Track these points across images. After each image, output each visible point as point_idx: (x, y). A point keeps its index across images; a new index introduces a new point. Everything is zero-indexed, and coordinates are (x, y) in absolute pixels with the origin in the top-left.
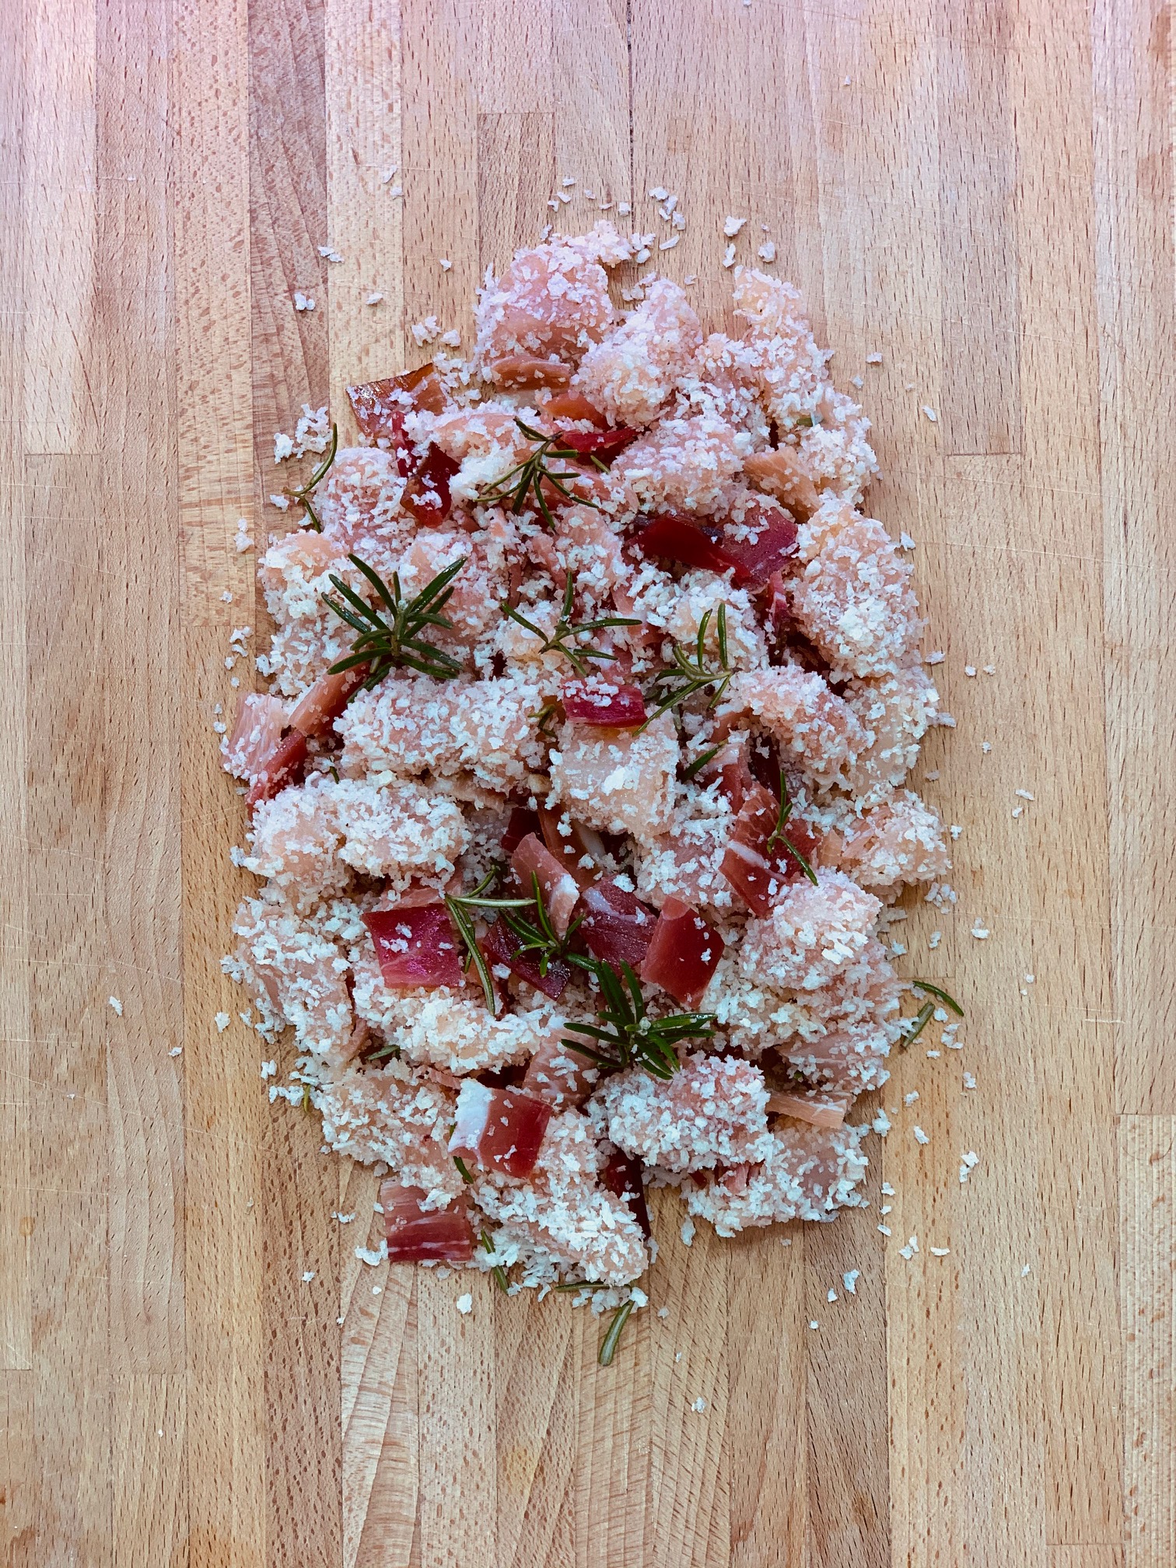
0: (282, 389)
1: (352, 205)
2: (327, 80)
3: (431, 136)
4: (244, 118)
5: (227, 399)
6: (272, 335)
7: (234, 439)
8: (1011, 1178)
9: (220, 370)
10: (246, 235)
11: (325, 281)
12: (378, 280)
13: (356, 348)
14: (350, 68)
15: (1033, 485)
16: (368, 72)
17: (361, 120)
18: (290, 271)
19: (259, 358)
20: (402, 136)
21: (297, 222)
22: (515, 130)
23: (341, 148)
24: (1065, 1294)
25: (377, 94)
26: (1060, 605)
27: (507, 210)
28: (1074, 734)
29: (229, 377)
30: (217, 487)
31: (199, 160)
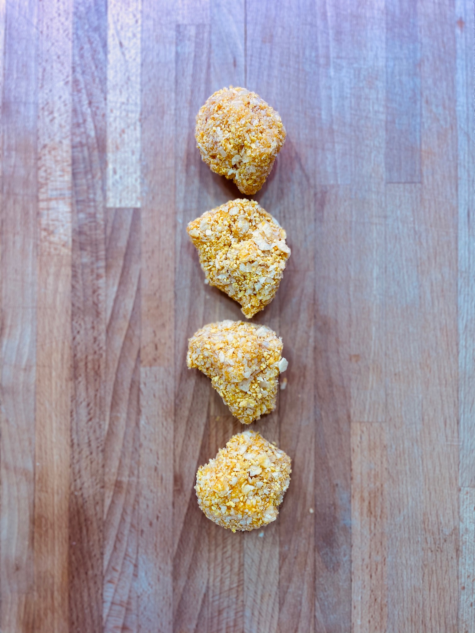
0: (85, 149)
2: (109, 9)
3: (155, 34)
4: (71, 26)
6: (82, 123)
7: (63, 170)
9: (57, 139)
10: (70, 79)
11: (106, 99)
14: (119, 4)
15: (426, 197)
17: (123, 27)
18: (90, 95)
19: (74, 134)
20: (142, 34)
22: (192, 31)
23: (114, 39)
24: (434, 568)
25: (131, 16)
26: (438, 252)
30: (55, 193)
31: (50, 44)
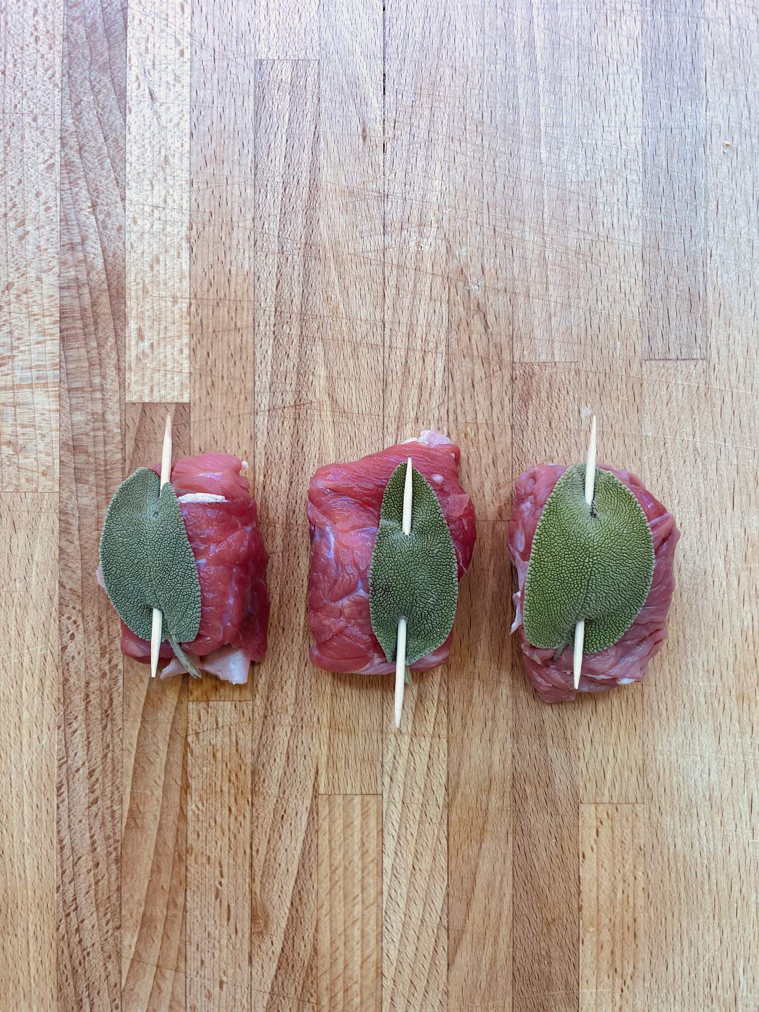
0: (86, 290)
1: (147, 134)
2: (129, 29)
3: (215, 77)
4: (58, 61)
5: (38, 298)
6: (79, 244)
7: (43, 332)
8: (686, 972)
9: (32, 274)
10: (57, 158)
11: (123, 199)
12: (169, 201)
13: (148, 258)
14: (149, 20)
15: (716, 386)
16: (165, 22)
17: (157, 63)
18: (94, 192)
19: (64, 263)
20: (191, 76)
21: (100, 149)
22: (286, 76)
23: (139, 86)
25: (171, 43)
26: (737, 489)
27: (278, 142)
28: (747, 598)
29: (39, 279)
30: (29, 374)
31: (19, 95)
